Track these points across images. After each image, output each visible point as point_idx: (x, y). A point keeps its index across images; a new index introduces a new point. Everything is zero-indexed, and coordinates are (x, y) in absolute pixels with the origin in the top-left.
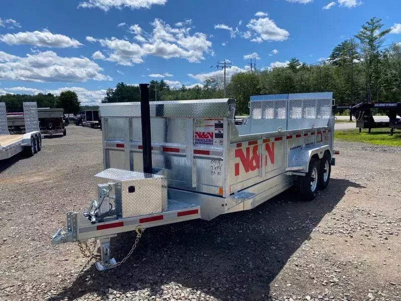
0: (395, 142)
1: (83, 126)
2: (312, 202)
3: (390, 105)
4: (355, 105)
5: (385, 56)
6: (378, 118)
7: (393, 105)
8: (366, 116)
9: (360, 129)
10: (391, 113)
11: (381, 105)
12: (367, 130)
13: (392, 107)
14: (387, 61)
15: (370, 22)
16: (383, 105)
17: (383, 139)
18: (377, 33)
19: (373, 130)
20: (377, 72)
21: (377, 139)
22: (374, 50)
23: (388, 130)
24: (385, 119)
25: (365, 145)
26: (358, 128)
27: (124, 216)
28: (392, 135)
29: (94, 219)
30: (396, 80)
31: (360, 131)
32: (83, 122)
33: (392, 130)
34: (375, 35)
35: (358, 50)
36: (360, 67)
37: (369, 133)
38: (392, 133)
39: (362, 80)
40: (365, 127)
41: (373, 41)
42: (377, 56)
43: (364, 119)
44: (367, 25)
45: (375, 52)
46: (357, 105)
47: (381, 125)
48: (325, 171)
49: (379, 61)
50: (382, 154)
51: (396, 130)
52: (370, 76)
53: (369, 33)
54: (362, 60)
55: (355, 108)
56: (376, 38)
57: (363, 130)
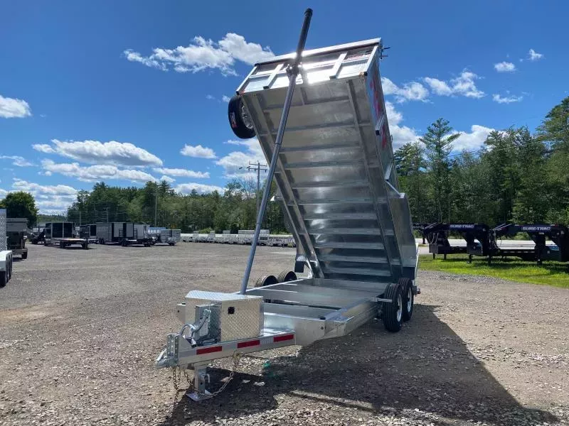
0: (475, 271)
1: (46, 245)
2: (398, 334)
3: (467, 226)
4: (426, 225)
5: (456, 165)
6: (454, 242)
7: (470, 226)
8: (440, 239)
9: (434, 255)
10: (468, 235)
11: (457, 226)
12: (442, 256)
13: (470, 229)
14: (458, 171)
15: (436, 123)
16: (459, 226)
17: (461, 267)
18: (445, 138)
19: (449, 256)
20: (447, 185)
21: (455, 267)
22: (443, 157)
23: (466, 256)
24: (462, 243)
25: (442, 274)
26: (432, 254)
27: (222, 340)
28: (470, 262)
29: (194, 343)
30: (470, 195)
31: (434, 257)
32: (47, 240)
33: (470, 257)
34: (442, 140)
35: (425, 157)
36: (428, 177)
37: (445, 259)
38: (470, 260)
39: (430, 192)
40: (440, 252)
41: (440, 147)
42: (446, 165)
43: (439, 242)
44: (433, 127)
45: (444, 160)
46: (430, 226)
47: (457, 250)
48: (409, 300)
49: (448, 171)
50: (462, 284)
51: (474, 257)
52: (440, 188)
53: (435, 137)
54: (429, 168)
55: (428, 229)
56: (444, 144)
57: (437, 256)
